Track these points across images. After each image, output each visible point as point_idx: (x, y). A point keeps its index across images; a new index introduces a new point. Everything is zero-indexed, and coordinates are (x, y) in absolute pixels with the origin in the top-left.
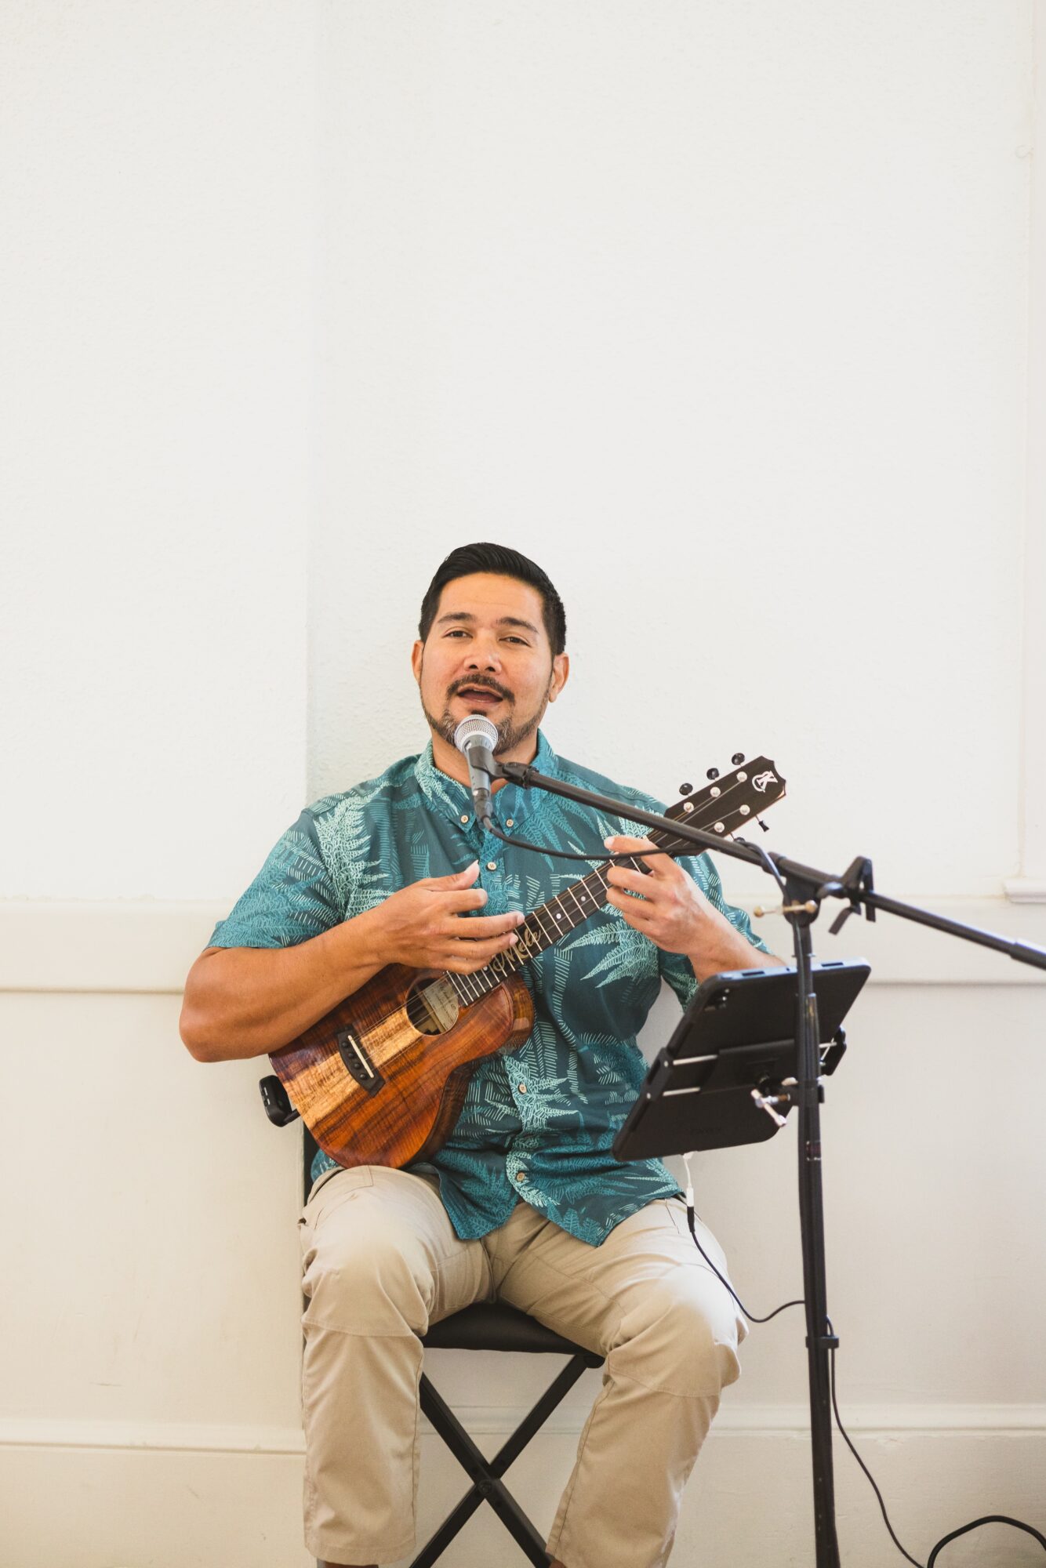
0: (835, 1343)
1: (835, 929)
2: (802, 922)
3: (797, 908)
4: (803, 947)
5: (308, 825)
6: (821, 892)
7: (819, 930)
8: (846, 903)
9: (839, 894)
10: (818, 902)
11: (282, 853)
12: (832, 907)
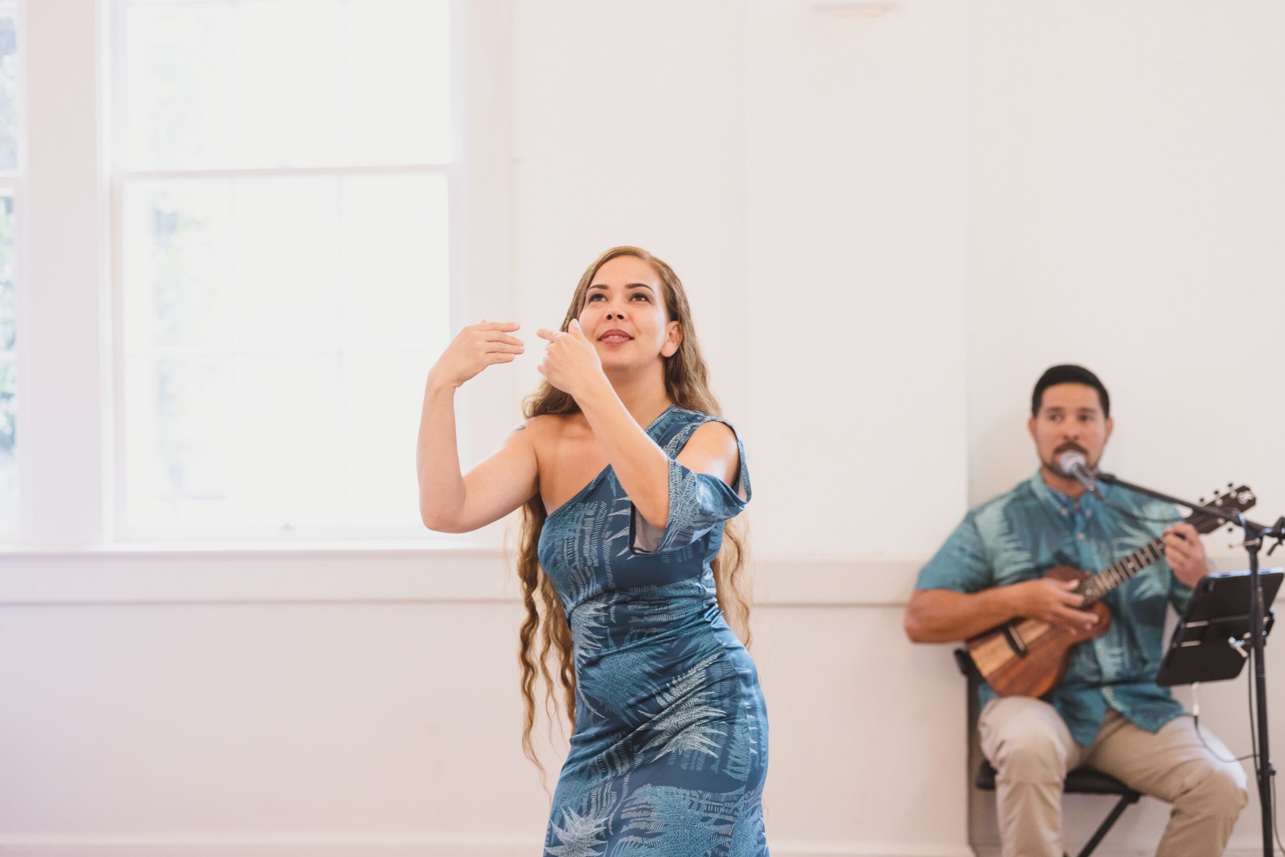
0: (1273, 773)
1: (1270, 553)
2: (1253, 551)
3: (1251, 543)
4: (1254, 564)
5: (970, 518)
6: (1261, 534)
7: (1262, 555)
8: (1275, 540)
9: (1272, 535)
10: (1261, 539)
11: (957, 535)
12: (1268, 542)
